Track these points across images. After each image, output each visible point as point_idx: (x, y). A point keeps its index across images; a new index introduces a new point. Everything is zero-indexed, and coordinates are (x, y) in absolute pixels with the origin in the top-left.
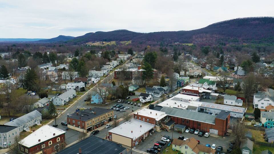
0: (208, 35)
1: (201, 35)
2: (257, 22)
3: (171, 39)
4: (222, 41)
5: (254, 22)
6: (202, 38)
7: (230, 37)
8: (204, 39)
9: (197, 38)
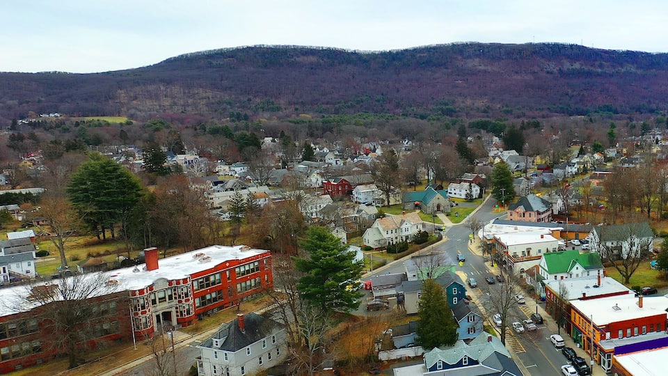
0: (176, 90)
1: (151, 88)
2: (313, 59)
3: (16, 102)
4: (229, 107)
5: (305, 58)
6: (157, 97)
7: (251, 97)
8: (167, 102)
9: (135, 98)
